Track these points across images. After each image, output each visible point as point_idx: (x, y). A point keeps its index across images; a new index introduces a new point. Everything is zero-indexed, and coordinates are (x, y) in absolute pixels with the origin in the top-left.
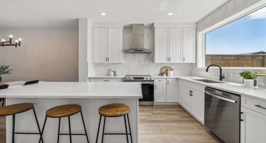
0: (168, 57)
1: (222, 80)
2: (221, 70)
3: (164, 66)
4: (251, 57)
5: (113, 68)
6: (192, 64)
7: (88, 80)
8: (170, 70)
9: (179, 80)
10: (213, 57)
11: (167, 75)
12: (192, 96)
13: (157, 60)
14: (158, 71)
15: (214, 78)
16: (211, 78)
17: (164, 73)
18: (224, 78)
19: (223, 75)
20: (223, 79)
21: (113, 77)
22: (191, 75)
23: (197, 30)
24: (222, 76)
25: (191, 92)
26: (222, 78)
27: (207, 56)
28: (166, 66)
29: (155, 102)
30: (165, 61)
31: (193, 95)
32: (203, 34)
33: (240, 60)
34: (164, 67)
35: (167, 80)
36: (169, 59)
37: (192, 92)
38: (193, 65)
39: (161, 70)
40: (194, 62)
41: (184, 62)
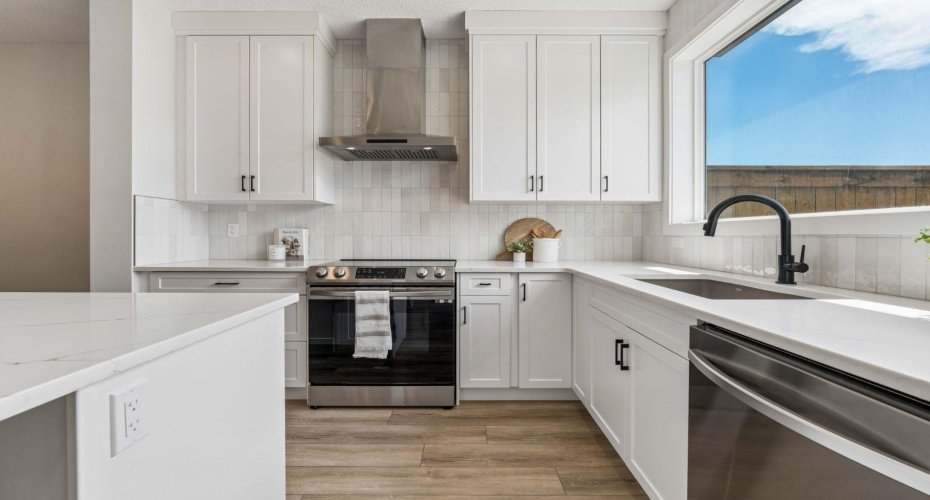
0: (532, 172)
1: (791, 282)
2: (785, 226)
3: (521, 216)
4: (912, 177)
5: (284, 227)
6: (644, 207)
7: (135, 281)
8: (543, 236)
9: (577, 281)
10: (739, 175)
11: (529, 258)
12: (625, 368)
13: (481, 188)
14: (491, 242)
15: (747, 269)
16: (731, 272)
17: (516, 249)
18: (803, 268)
19: (796, 252)
20: (797, 275)
21: (281, 266)
22: (640, 258)
23: (666, 44)
24: (792, 258)
25: (622, 345)
26: (789, 268)
27: (712, 172)
28: (530, 216)
29: (463, 386)
30: (517, 193)
31: (632, 365)
32: (693, 61)
33: (861, 190)
34: (519, 222)
35: (521, 283)
36: (535, 182)
37: (627, 346)
38: (650, 213)
39: (504, 236)
40: (653, 196)
41: (606, 197)
